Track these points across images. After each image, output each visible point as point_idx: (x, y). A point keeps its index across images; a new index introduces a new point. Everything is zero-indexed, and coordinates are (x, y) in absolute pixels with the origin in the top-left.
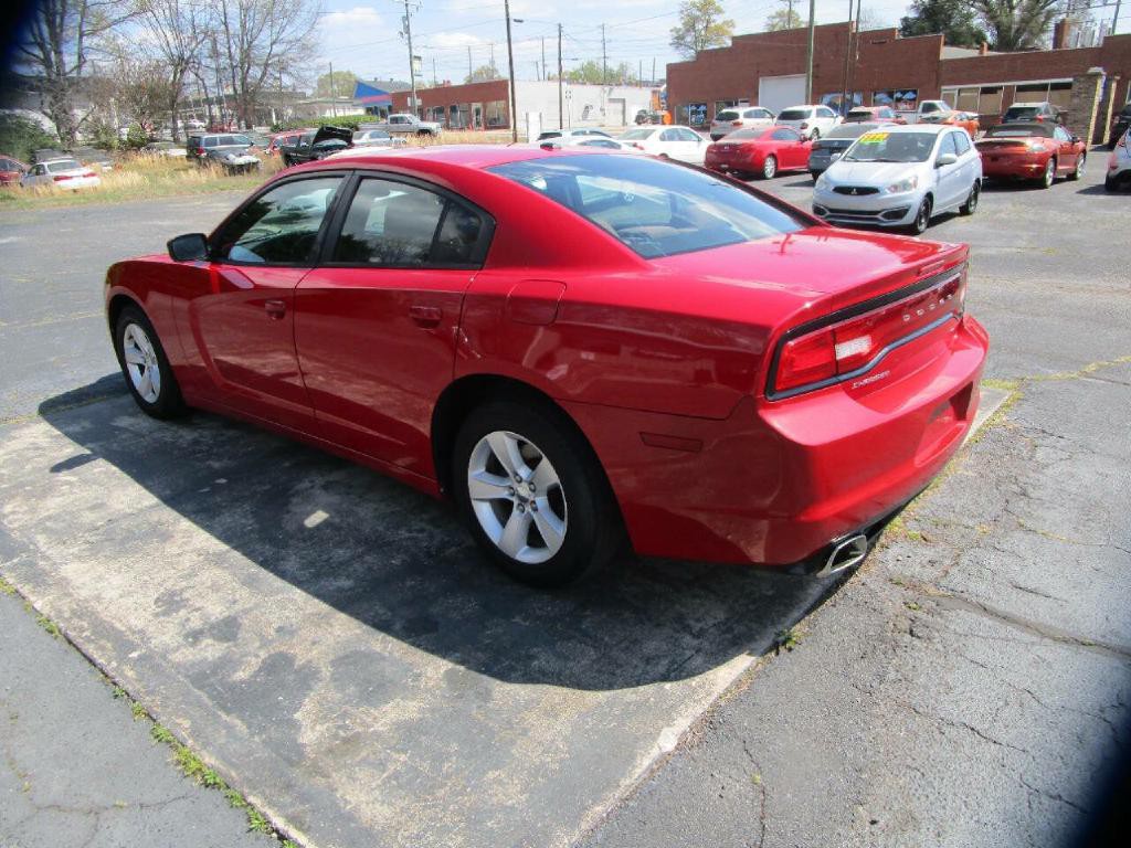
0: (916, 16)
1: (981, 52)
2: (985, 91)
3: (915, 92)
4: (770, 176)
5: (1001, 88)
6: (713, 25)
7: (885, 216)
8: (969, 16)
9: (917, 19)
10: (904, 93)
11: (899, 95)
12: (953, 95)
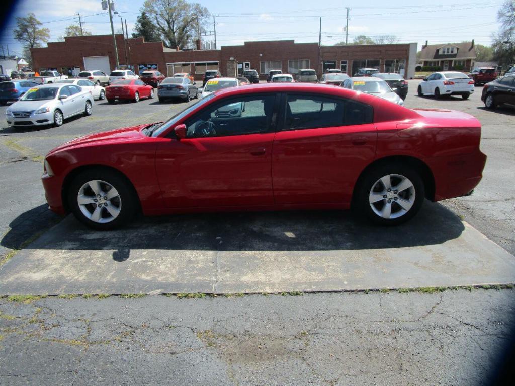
0: (138, 33)
1: (177, 50)
2: (184, 65)
3: (156, 65)
4: (138, 100)
5: (189, 64)
6: (37, 30)
7: (231, 113)
8: (160, 35)
9: (138, 34)
10: (152, 65)
11: (150, 66)
12: (172, 67)
